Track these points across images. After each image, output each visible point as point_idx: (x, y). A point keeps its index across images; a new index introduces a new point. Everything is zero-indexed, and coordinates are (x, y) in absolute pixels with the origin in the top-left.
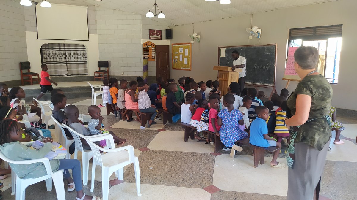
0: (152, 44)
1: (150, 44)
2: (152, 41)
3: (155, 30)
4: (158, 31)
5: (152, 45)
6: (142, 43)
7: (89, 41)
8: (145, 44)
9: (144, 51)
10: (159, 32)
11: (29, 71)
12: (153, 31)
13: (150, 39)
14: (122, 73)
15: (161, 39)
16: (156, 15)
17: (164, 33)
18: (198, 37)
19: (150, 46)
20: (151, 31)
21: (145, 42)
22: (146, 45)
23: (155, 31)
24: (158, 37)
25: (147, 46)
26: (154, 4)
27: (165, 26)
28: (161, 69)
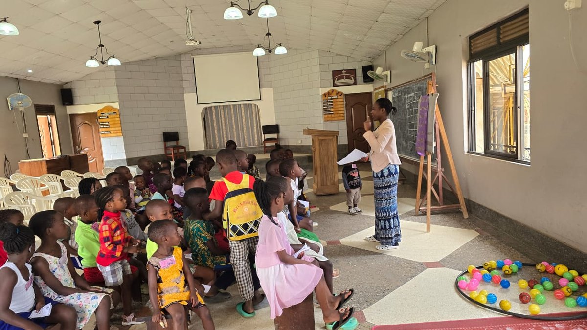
0: (338, 93)
1: (334, 93)
2: (339, 89)
3: (343, 70)
4: (348, 71)
5: (339, 96)
6: (321, 94)
7: (260, 100)
8: (325, 95)
9: (324, 106)
10: (352, 73)
11: (177, 143)
12: (340, 72)
13: (334, 85)
14: (300, 142)
15: (355, 83)
16: (270, 51)
17: (360, 74)
18: (388, 73)
19: (334, 97)
20: (336, 74)
21: (327, 92)
22: (327, 96)
23: (344, 72)
24: (350, 80)
25: (329, 98)
26: (267, 35)
27: (362, 61)
28: (356, 132)
